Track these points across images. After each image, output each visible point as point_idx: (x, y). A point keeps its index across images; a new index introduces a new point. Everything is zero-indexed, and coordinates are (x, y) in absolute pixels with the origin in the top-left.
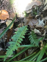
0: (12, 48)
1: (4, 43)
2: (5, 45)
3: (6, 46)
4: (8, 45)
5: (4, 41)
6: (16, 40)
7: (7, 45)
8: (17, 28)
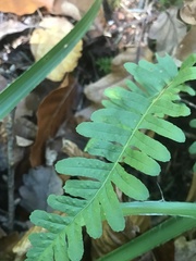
0: (73, 214)
1: (6, 172)
2: (11, 185)
3: (17, 194)
4: (31, 189)
5: (12, 158)
6: (111, 151)
7: (23, 191)
8: (102, 82)
